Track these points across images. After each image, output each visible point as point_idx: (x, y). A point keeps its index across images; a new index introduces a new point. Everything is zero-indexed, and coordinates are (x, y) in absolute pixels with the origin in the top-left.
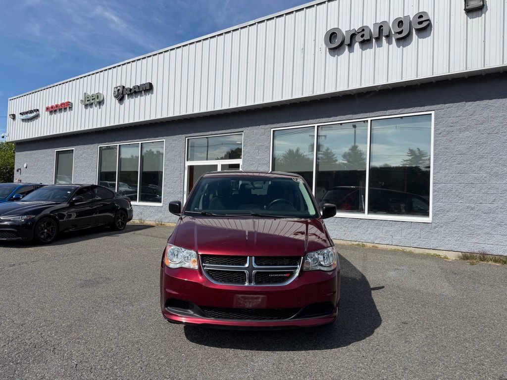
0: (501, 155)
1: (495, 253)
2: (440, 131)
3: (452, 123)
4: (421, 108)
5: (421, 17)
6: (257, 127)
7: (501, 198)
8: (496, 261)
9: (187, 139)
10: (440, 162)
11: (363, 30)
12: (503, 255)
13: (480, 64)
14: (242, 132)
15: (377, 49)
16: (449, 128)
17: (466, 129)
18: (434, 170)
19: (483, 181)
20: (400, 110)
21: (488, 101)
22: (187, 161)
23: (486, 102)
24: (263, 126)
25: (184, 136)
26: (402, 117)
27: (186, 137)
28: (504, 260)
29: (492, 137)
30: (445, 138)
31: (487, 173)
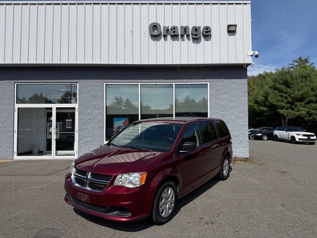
0: (240, 108)
1: (240, 157)
2: (212, 94)
3: (218, 90)
4: (203, 80)
5: (207, 29)
6: (91, 80)
7: (241, 129)
8: (241, 161)
9: (16, 84)
10: (213, 110)
11: (174, 28)
12: (243, 157)
13: (234, 61)
14: (78, 82)
15: (182, 42)
16: (216, 92)
17: (225, 93)
18: (210, 114)
19: (233, 120)
20: (192, 80)
21: (234, 79)
22: (17, 103)
23: (234, 80)
24: (97, 80)
25: (13, 82)
26: (192, 84)
27: (15, 83)
28: (244, 160)
29: (236, 98)
30: (215, 98)
31: (235, 116)
